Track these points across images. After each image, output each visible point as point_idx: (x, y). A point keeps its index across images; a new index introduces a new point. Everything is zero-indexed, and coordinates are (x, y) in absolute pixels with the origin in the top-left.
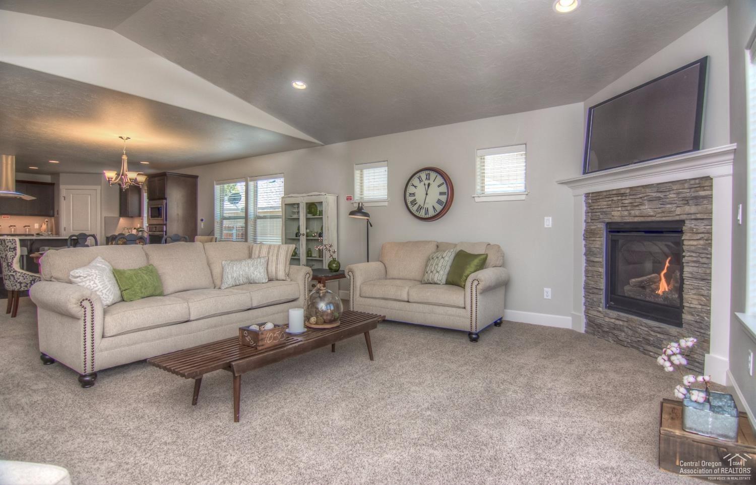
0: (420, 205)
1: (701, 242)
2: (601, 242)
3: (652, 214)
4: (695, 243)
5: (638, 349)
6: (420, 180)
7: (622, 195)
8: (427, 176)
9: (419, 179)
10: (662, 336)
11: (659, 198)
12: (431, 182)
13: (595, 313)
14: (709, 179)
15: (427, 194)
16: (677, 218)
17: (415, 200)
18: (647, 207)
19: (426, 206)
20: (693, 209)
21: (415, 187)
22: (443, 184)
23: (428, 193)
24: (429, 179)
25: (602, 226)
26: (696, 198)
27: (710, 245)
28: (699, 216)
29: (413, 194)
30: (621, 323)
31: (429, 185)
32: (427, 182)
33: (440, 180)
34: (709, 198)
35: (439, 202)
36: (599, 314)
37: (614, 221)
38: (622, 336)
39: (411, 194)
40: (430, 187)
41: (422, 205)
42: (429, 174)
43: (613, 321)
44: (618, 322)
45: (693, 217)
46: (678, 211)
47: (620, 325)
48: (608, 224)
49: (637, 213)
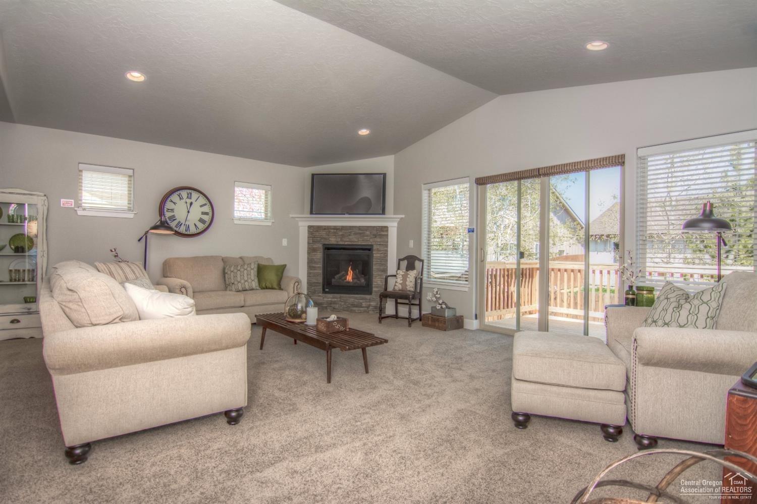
0: (179, 222)
1: (382, 255)
2: (319, 255)
3: (356, 241)
4: (379, 255)
5: (348, 311)
6: (180, 198)
7: (337, 229)
8: (188, 195)
9: (179, 196)
10: (361, 301)
11: (360, 234)
12: (193, 200)
13: (317, 298)
14: (387, 227)
15: (188, 212)
16: (370, 243)
17: (174, 216)
18: (353, 237)
19: (187, 223)
20: (379, 240)
21: (174, 203)
22: (205, 205)
23: (190, 211)
24: (190, 198)
25: (321, 246)
26: (380, 235)
27: (387, 256)
28: (382, 243)
29: (171, 210)
30: (336, 300)
31: (191, 204)
32: (189, 201)
33: (202, 200)
34: (387, 236)
35: (202, 221)
36: (319, 298)
37: (331, 243)
38: (337, 306)
39: (169, 210)
40: (192, 206)
41: (183, 221)
42: (191, 193)
43: (330, 299)
44: (333, 300)
45: (379, 243)
46: (371, 240)
47: (335, 301)
48: (324, 245)
49: (348, 240)
